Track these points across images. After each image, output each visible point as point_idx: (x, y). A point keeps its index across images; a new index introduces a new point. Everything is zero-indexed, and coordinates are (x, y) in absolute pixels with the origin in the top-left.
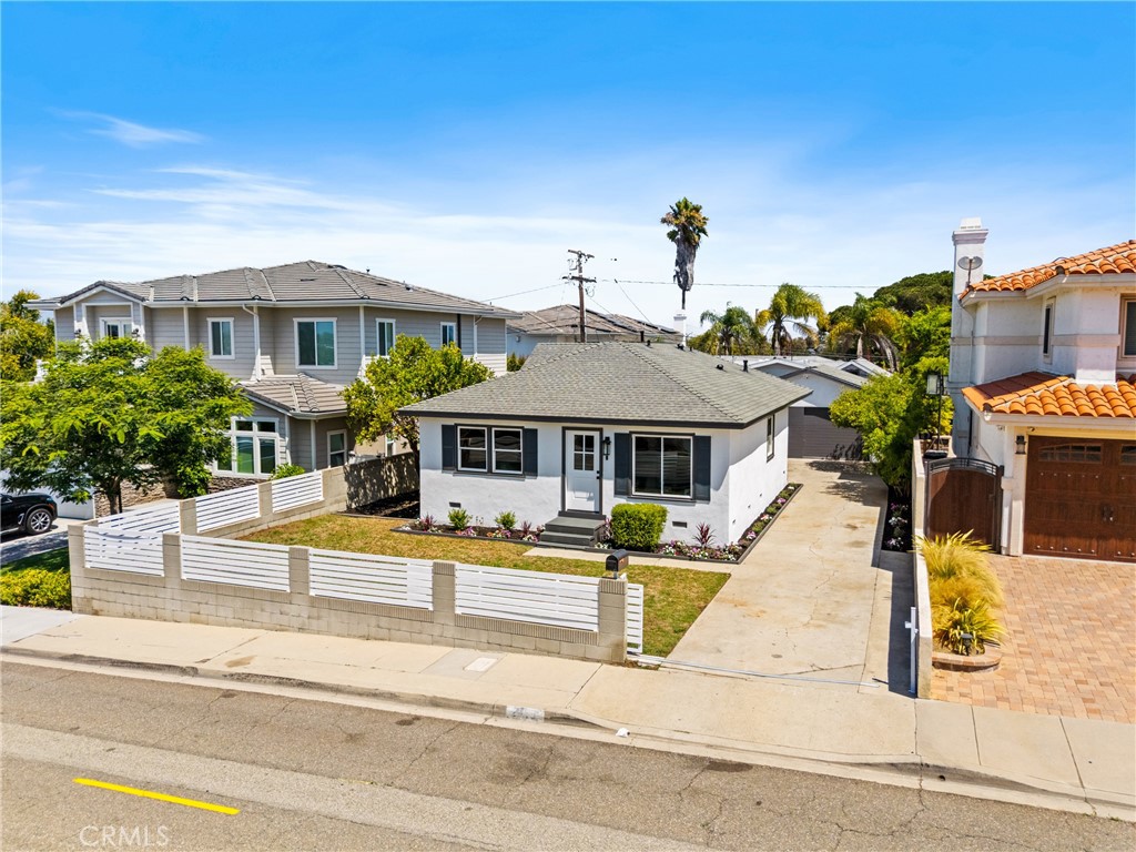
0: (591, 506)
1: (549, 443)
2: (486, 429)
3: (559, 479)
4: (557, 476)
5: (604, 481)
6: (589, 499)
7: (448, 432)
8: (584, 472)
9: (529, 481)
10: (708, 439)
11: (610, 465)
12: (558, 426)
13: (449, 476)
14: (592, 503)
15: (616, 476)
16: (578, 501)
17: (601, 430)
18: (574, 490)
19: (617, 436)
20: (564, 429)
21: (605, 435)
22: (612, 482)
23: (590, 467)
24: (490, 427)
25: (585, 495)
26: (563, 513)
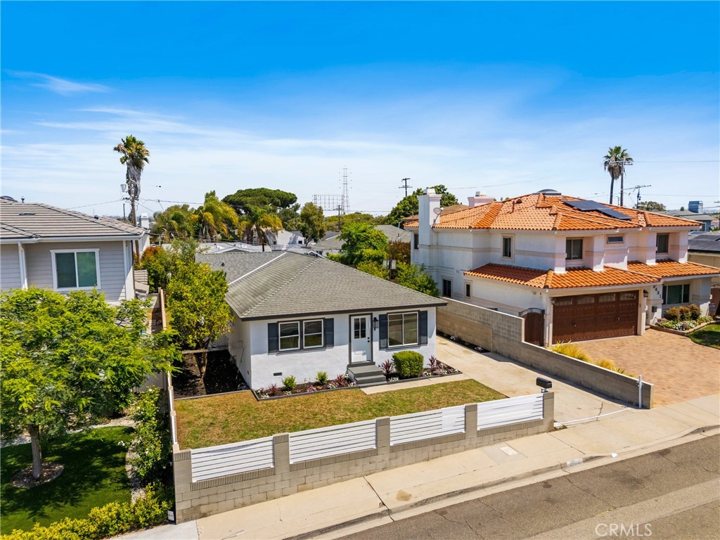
0: (364, 359)
1: (342, 326)
2: (299, 322)
3: (347, 346)
4: (346, 344)
5: (374, 343)
6: (364, 354)
7: (272, 327)
8: (360, 339)
9: (328, 350)
10: (426, 312)
11: (377, 333)
12: (347, 315)
13: (274, 356)
14: (365, 356)
15: (380, 339)
16: (358, 357)
17: (371, 314)
18: (355, 351)
19: (380, 316)
20: (350, 316)
21: (374, 316)
22: (378, 343)
23: (363, 336)
24: (301, 321)
25: (361, 352)
26: (351, 365)
